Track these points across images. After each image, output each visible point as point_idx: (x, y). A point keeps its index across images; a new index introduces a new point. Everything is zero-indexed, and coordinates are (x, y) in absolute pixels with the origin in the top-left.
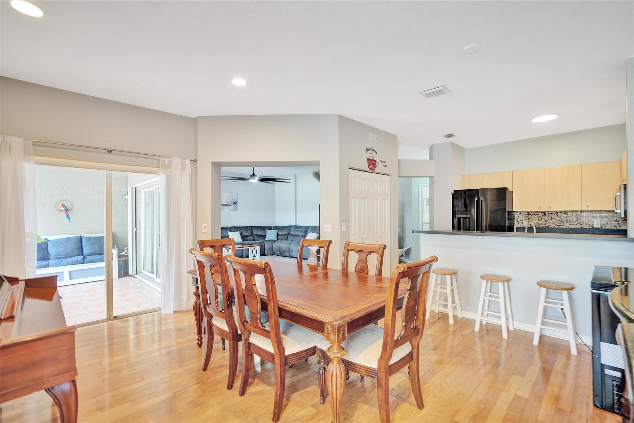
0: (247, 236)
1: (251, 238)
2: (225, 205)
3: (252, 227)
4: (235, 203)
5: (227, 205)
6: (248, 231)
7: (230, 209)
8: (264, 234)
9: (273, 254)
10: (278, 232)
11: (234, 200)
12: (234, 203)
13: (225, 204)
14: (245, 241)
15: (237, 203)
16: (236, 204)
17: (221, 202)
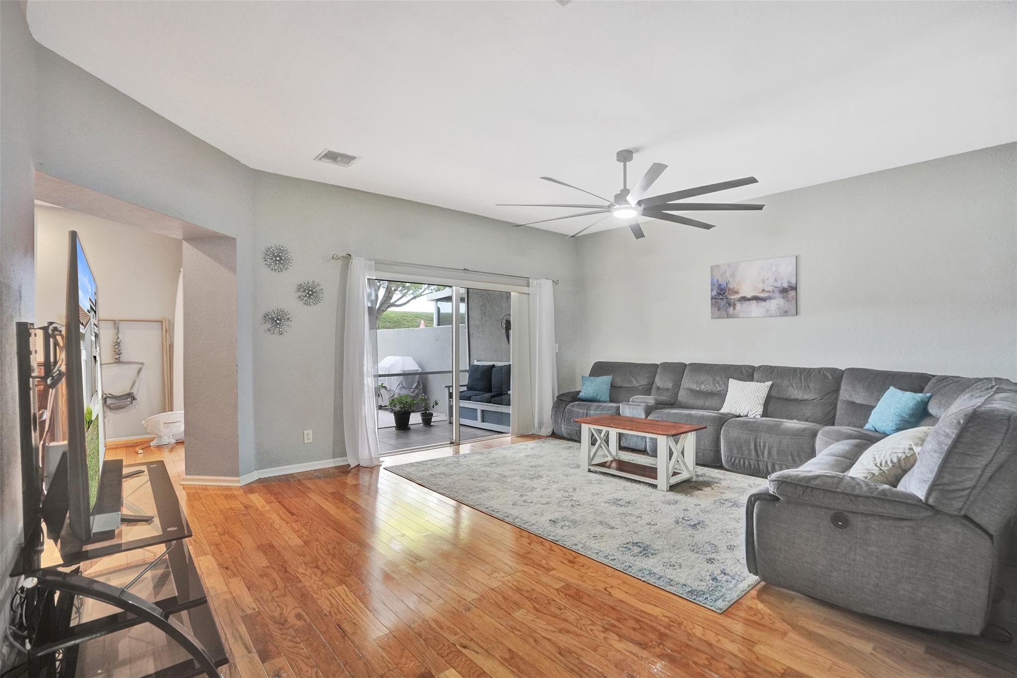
0: (796, 401)
3: (843, 372)
4: (788, 290)
5: (756, 299)
11: (782, 279)
12: (784, 291)
13: (749, 296)
14: (785, 418)
15: (795, 289)
17: (737, 293)
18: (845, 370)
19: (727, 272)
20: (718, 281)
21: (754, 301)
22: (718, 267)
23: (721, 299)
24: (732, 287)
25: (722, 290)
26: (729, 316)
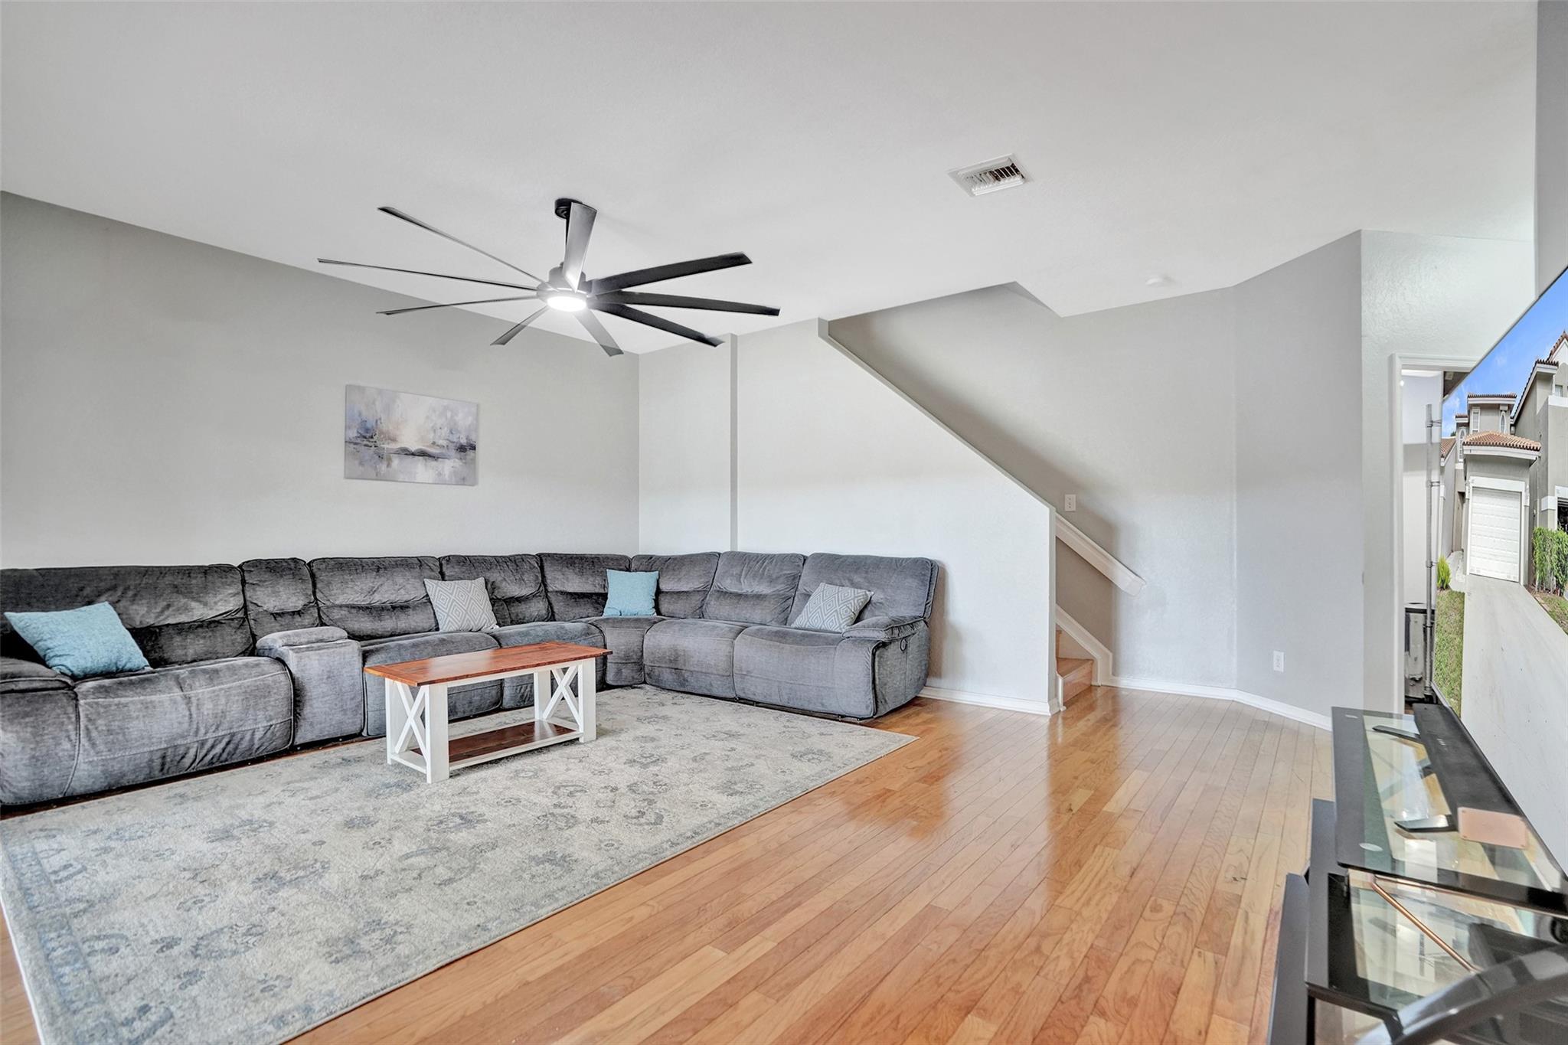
0: (519, 600)
1: (538, 607)
2: (413, 454)
3: (541, 558)
4: (466, 449)
5: (423, 454)
6: (526, 577)
7: (440, 474)
8: (597, 591)
9: (645, 682)
10: (658, 581)
11: (459, 432)
12: (462, 449)
13: (413, 449)
14: (512, 623)
15: (473, 448)
16: (470, 453)
17: (394, 440)
18: (539, 555)
19: (377, 403)
20: (360, 414)
21: (420, 458)
22: (361, 389)
23: (366, 445)
24: (385, 429)
25: (367, 430)
26: (379, 477)
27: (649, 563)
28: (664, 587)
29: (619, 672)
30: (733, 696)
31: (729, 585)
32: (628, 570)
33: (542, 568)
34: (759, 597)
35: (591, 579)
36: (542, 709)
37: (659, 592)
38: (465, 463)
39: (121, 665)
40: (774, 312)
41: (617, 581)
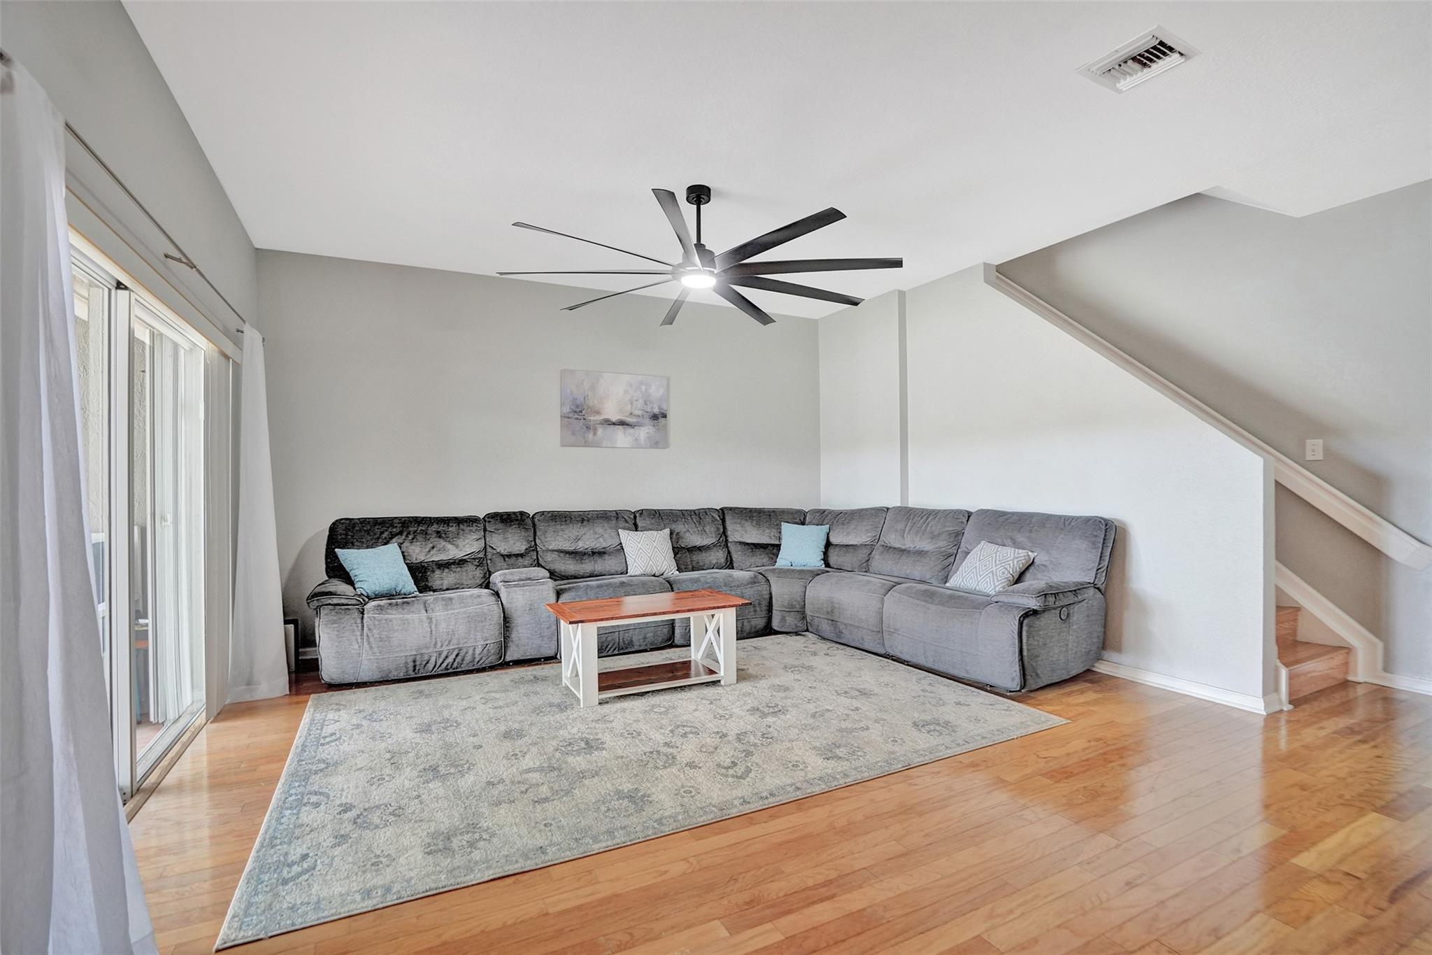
0: (700, 549)
1: (718, 556)
2: (614, 424)
3: (722, 512)
4: (658, 417)
5: (622, 423)
6: (707, 529)
7: (636, 440)
8: (772, 542)
9: (807, 630)
10: (828, 534)
11: (652, 403)
12: (655, 417)
13: (614, 419)
14: (693, 570)
15: (665, 416)
16: (662, 420)
17: (598, 413)
18: (722, 509)
19: (585, 383)
20: (572, 394)
21: (621, 427)
22: (572, 372)
23: (577, 419)
24: (591, 404)
25: (577, 406)
26: (586, 444)
27: (822, 517)
28: (833, 540)
29: (783, 619)
30: (883, 652)
31: (892, 539)
32: (803, 524)
33: (723, 521)
34: (921, 553)
35: (767, 531)
36: (698, 650)
37: (828, 545)
38: (658, 429)
39: (398, 589)
40: (897, 263)
41: (790, 532)
